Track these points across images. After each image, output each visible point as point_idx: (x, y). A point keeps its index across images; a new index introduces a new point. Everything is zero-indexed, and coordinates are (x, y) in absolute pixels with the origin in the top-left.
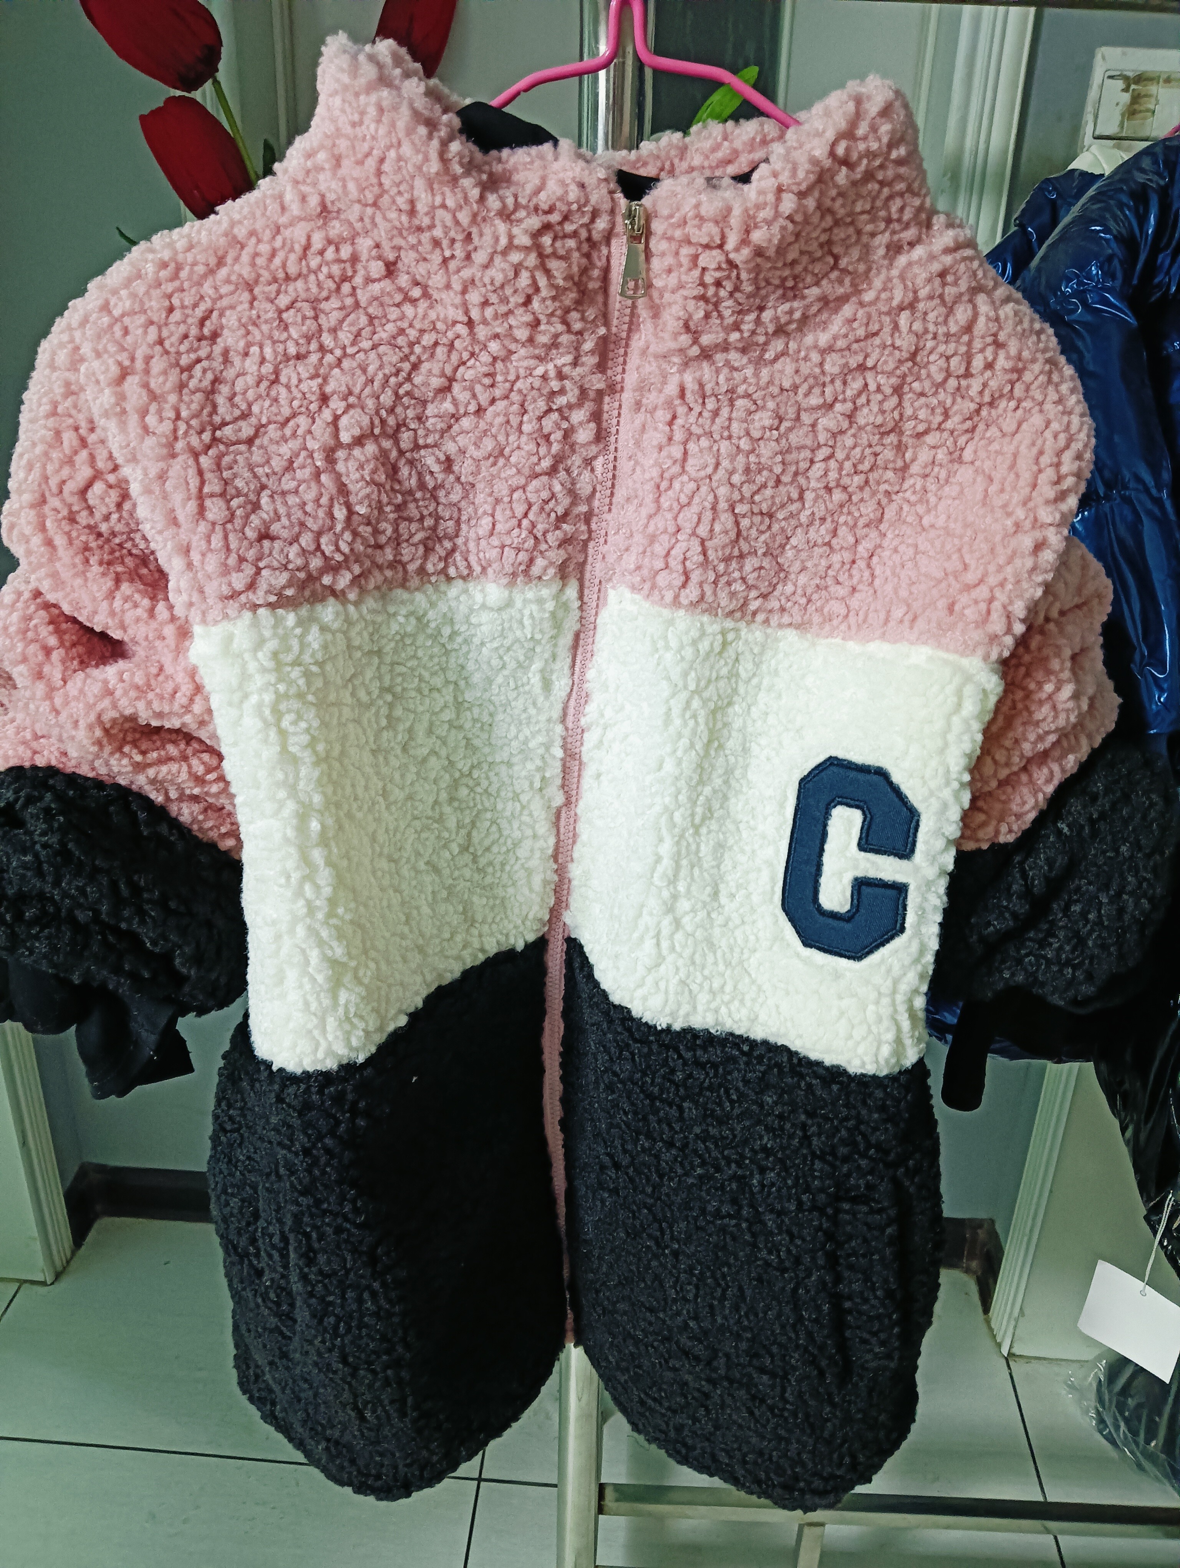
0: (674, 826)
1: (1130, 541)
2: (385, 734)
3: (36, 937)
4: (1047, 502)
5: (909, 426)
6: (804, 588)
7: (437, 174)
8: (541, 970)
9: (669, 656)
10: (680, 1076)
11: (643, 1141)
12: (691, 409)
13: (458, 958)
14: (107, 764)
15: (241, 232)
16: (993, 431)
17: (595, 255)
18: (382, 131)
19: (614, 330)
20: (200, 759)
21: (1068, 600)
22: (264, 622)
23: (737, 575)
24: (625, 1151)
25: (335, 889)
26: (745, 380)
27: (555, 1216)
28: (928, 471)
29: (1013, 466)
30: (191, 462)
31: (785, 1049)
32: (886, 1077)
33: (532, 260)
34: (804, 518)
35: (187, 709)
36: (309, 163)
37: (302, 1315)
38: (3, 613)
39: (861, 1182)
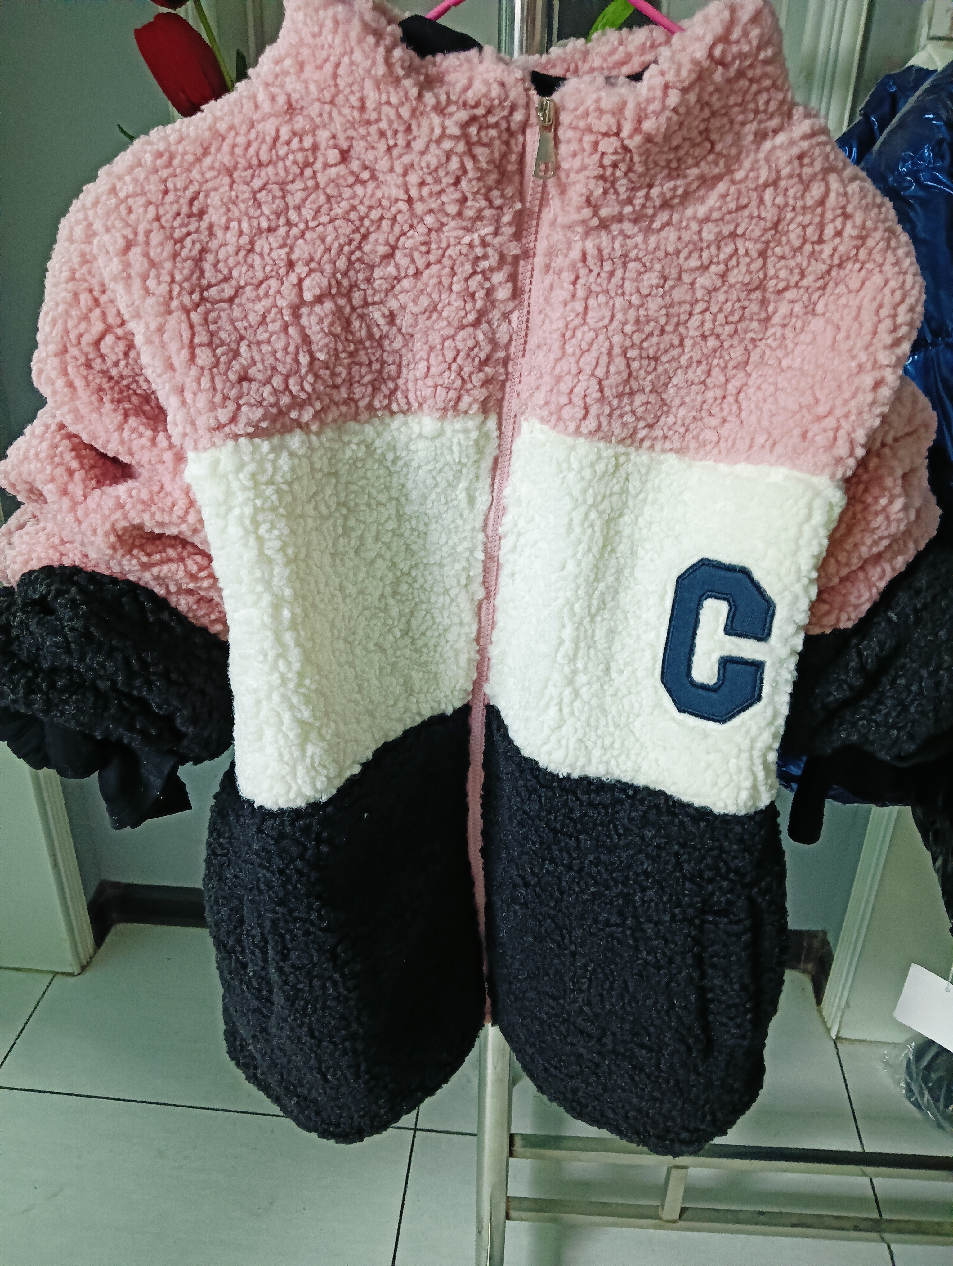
0: (575, 615)
1: (951, 380)
2: (342, 541)
3: (66, 702)
4: (885, 347)
5: (771, 284)
6: (683, 419)
7: (383, 76)
8: (467, 731)
9: (571, 476)
10: (577, 814)
11: (548, 866)
12: (591, 271)
13: (400, 720)
14: (120, 563)
15: (222, 127)
16: (841, 289)
17: (513, 142)
18: (338, 41)
19: (528, 205)
20: (194, 560)
21: (899, 427)
22: (243, 449)
23: (628, 408)
24: (533, 873)
25: (303, 665)
27: (477, 924)
28: (786, 321)
29: (857, 317)
30: (184, 317)
31: (662, 793)
32: (745, 816)
33: (461, 147)
34: (683, 361)
35: (183, 519)
36: (278, 69)
37: (278, 999)
38: (35, 442)
39: (723, 899)
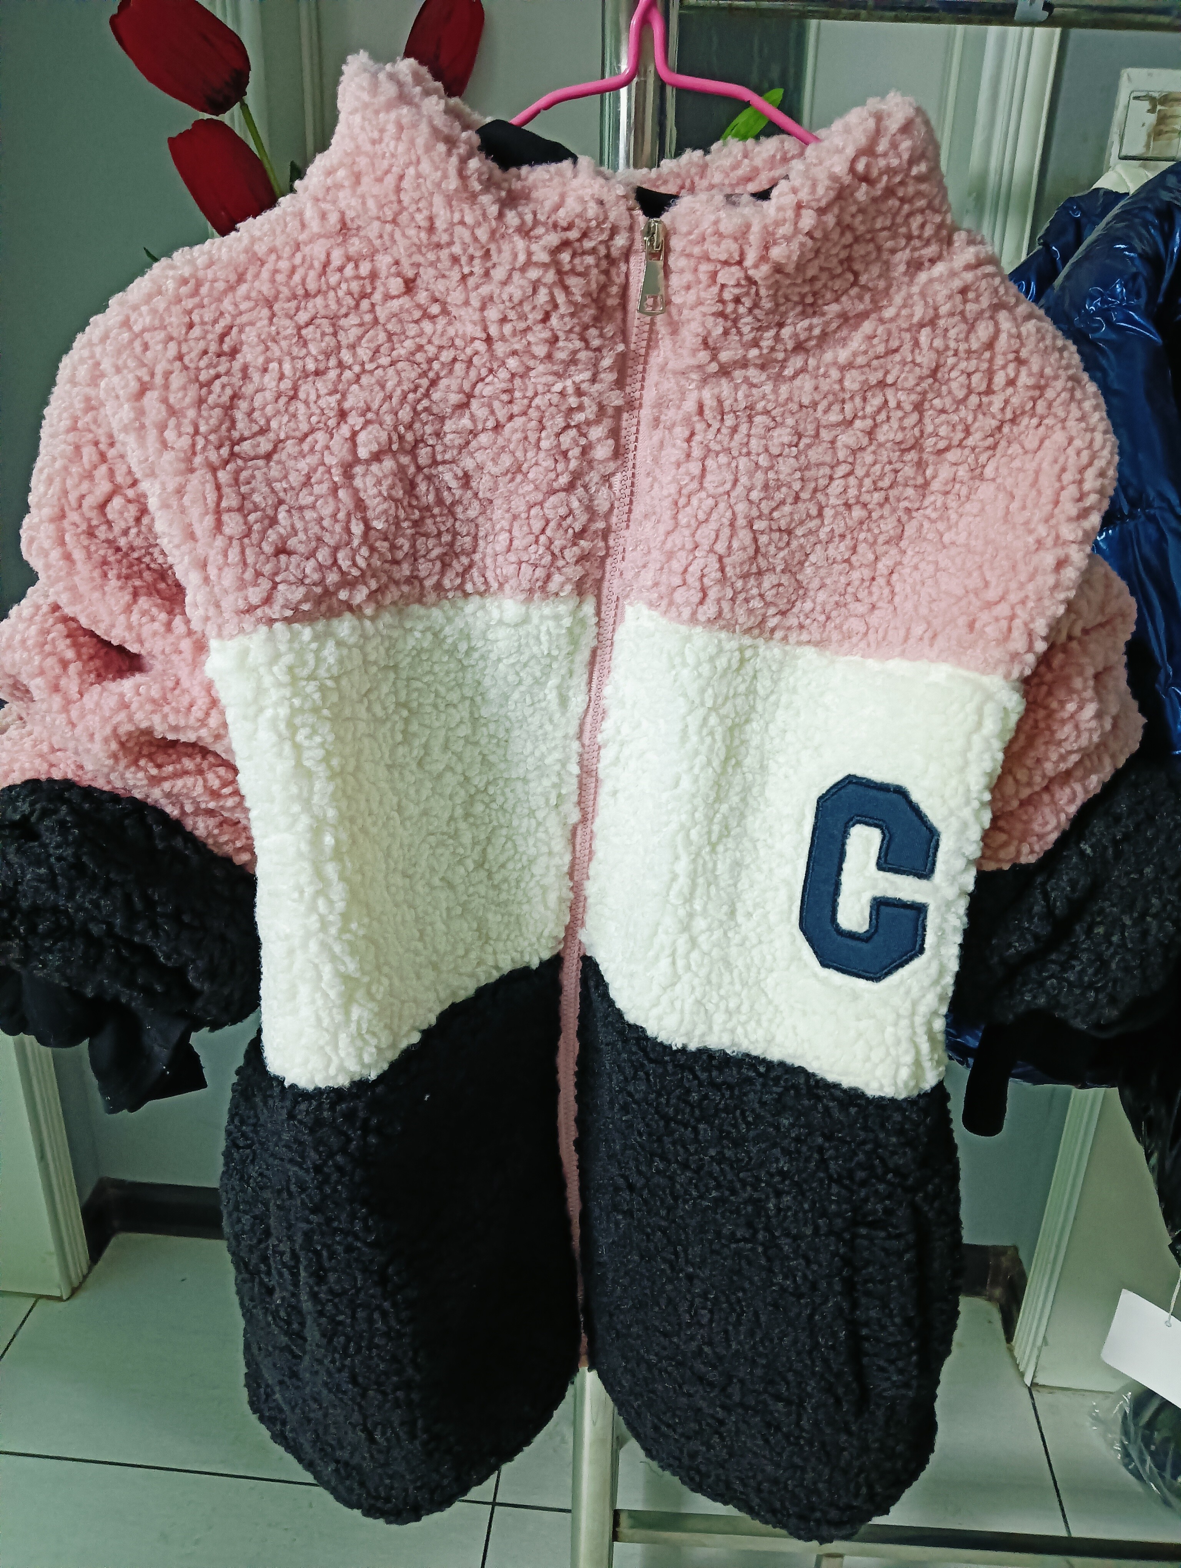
0: (690, 843)
1: (1154, 561)
2: (401, 750)
3: (49, 950)
4: (1070, 520)
5: (929, 443)
6: (824, 604)
7: (456, 190)
8: (557, 988)
9: (685, 672)
10: (695, 1096)
11: (657, 1163)
12: (709, 426)
13: (472, 975)
14: (122, 777)
15: (261, 249)
16: (1015, 448)
17: (614, 271)
18: (401, 148)
19: (633, 346)
20: (216, 773)
21: (1090, 617)
22: (279, 636)
23: (755, 591)
24: (640, 1172)
25: (348, 905)
26: (764, 397)
27: (569, 1237)
28: (948, 488)
29: (1035, 481)
30: (209, 476)
31: (801, 1070)
32: (905, 1100)
33: (550, 276)
34: (823, 534)
35: (203, 722)
36: (329, 181)
37: (312, 1334)
38: (21, 626)
39: (879, 1207)
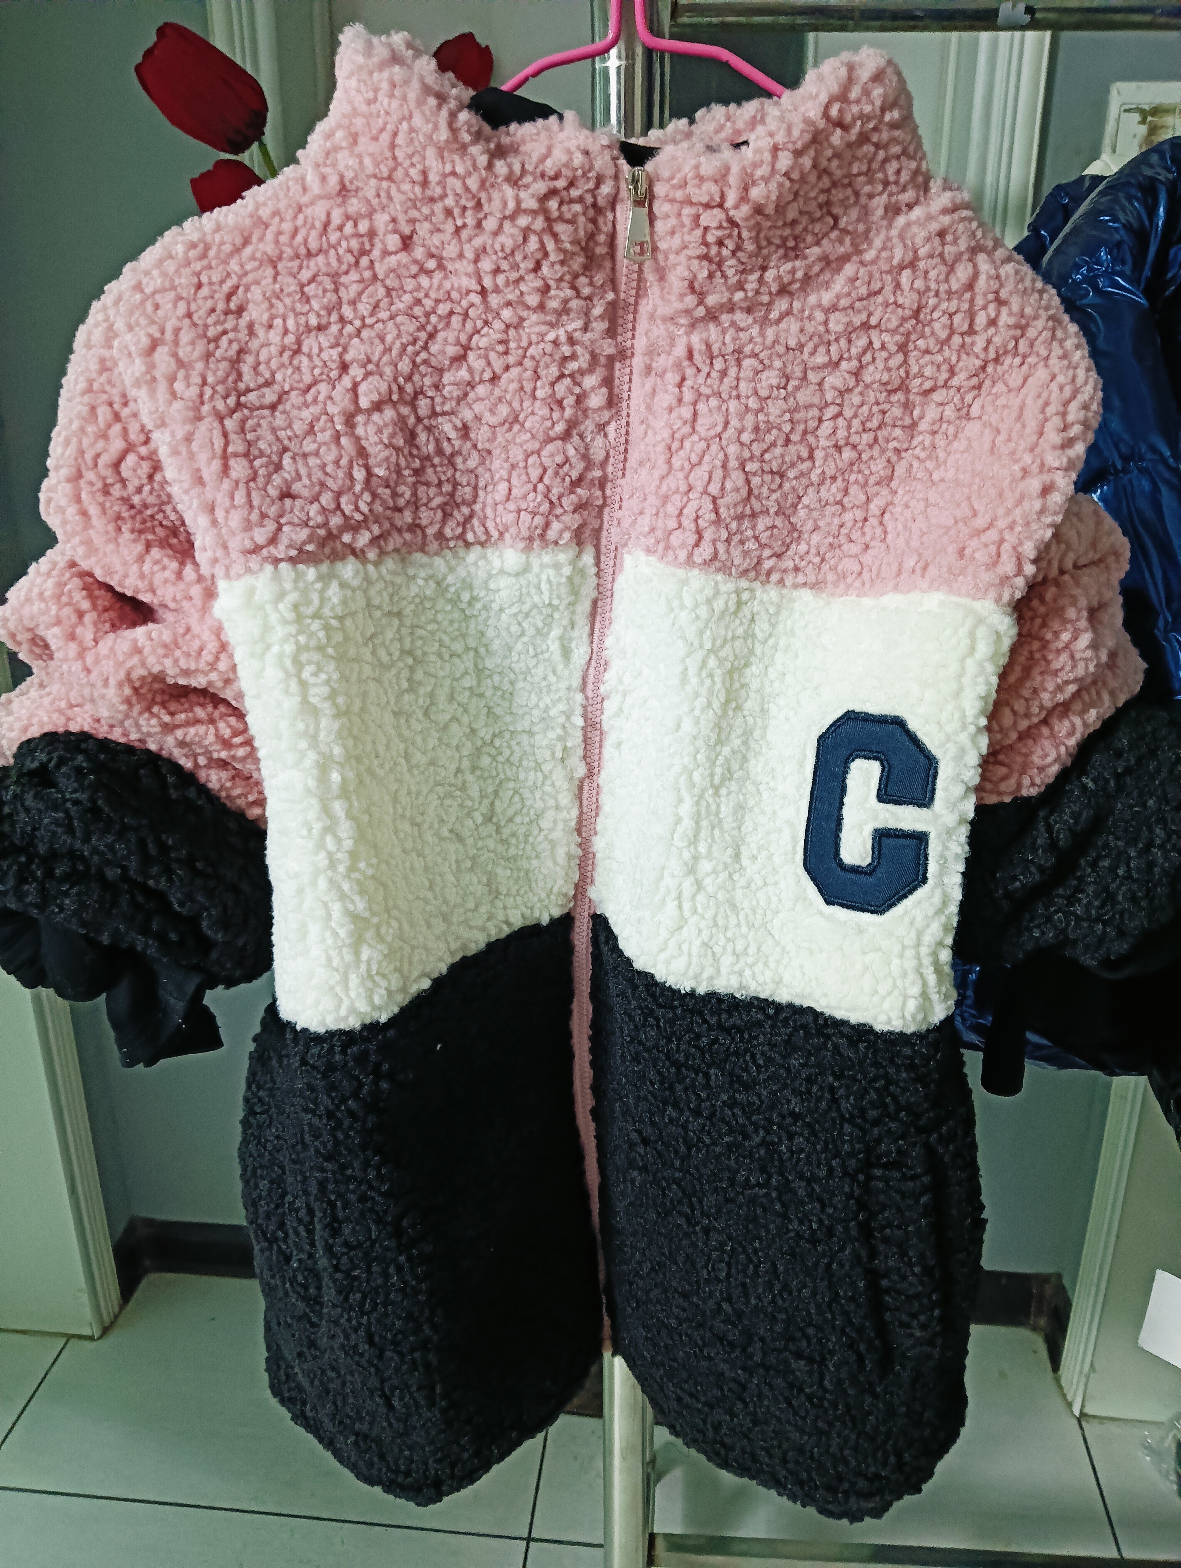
0: (694, 786)
2: (407, 697)
3: (66, 894)
4: (1054, 448)
5: (915, 384)
6: (818, 548)
7: (446, 141)
9: (684, 615)
11: (670, 1112)
12: (699, 370)
14: (138, 726)
15: (265, 213)
16: (1000, 387)
17: (601, 220)
18: (395, 104)
19: (622, 296)
20: (227, 723)
21: (1081, 551)
22: (285, 575)
23: (749, 533)
25: (356, 844)
26: (751, 340)
28: (936, 427)
29: (1020, 417)
30: (216, 424)
31: (811, 1010)
32: (914, 1034)
33: (539, 223)
34: (814, 477)
35: (213, 666)
36: (328, 144)
38: (38, 581)
39: (893, 1148)
